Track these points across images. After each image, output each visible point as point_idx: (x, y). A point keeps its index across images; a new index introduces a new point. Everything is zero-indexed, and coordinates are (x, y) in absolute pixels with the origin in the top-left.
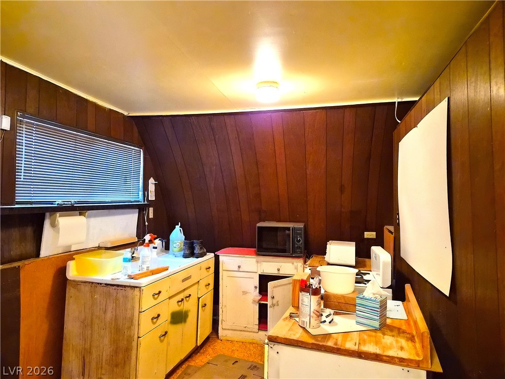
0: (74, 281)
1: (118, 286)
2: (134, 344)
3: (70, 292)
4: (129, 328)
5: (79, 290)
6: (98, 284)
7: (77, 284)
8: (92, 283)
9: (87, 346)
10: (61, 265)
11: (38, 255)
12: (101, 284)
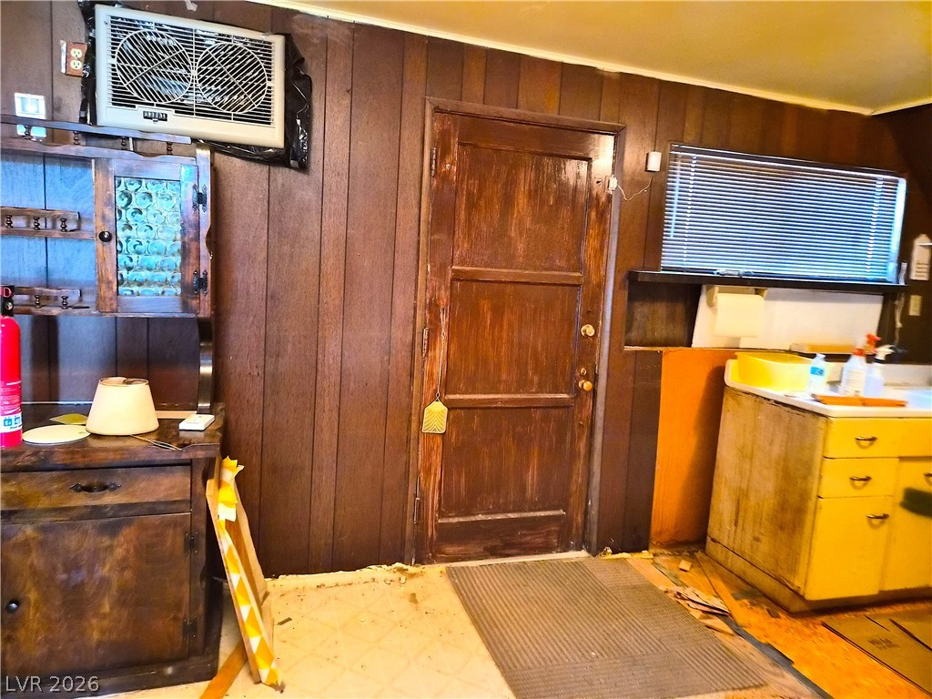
0: (733, 389)
1: (793, 407)
2: (811, 505)
3: (728, 404)
4: (805, 478)
5: (739, 404)
6: (765, 398)
7: (737, 393)
8: (757, 396)
9: (744, 486)
10: (719, 364)
11: (689, 344)
12: (769, 400)
